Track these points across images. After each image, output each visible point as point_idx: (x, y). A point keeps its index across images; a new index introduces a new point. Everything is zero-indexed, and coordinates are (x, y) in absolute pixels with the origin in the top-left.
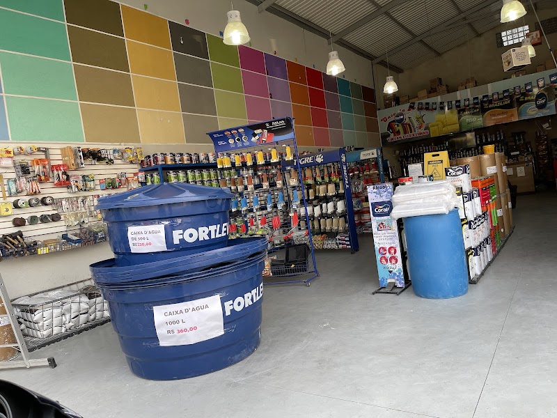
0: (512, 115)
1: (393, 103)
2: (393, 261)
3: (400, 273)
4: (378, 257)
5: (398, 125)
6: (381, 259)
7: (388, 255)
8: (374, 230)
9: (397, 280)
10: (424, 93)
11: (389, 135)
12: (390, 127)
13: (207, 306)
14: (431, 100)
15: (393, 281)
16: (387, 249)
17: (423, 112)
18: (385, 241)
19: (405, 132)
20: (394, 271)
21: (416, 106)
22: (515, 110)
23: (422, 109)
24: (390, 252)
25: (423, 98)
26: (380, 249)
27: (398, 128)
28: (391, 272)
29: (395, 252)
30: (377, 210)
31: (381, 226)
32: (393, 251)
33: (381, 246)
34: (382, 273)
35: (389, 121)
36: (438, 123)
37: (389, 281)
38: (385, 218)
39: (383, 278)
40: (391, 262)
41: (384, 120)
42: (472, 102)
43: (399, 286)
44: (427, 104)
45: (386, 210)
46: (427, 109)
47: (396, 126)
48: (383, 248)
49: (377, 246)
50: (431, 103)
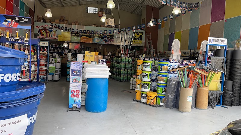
0: (91, 40)
1: (42, 21)
2: (77, 96)
3: (79, 102)
4: (70, 94)
5: (44, 32)
6: (72, 95)
7: (75, 94)
8: (71, 82)
9: (78, 105)
10: (58, 21)
11: (38, 35)
12: (40, 31)
13: (20, 121)
14: (61, 25)
15: (75, 105)
16: (75, 91)
17: (56, 29)
18: (75, 87)
19: (47, 36)
20: (77, 101)
21: (54, 26)
22: (92, 39)
23: (56, 27)
24: (76, 92)
25: (57, 23)
26: (72, 91)
27: (43, 33)
28: (75, 101)
29: (79, 92)
30: (74, 73)
31: (74, 81)
32: (78, 92)
33: (72, 90)
34: (71, 101)
35: (39, 28)
36: (62, 35)
37: (73, 105)
38: (77, 77)
39: (71, 104)
40: (76, 97)
41: (37, 27)
42: (79, 31)
43: (78, 107)
44: (59, 26)
45: (78, 74)
46: (59, 28)
47: (43, 32)
48: (73, 90)
49: (71, 89)
50: (61, 26)
